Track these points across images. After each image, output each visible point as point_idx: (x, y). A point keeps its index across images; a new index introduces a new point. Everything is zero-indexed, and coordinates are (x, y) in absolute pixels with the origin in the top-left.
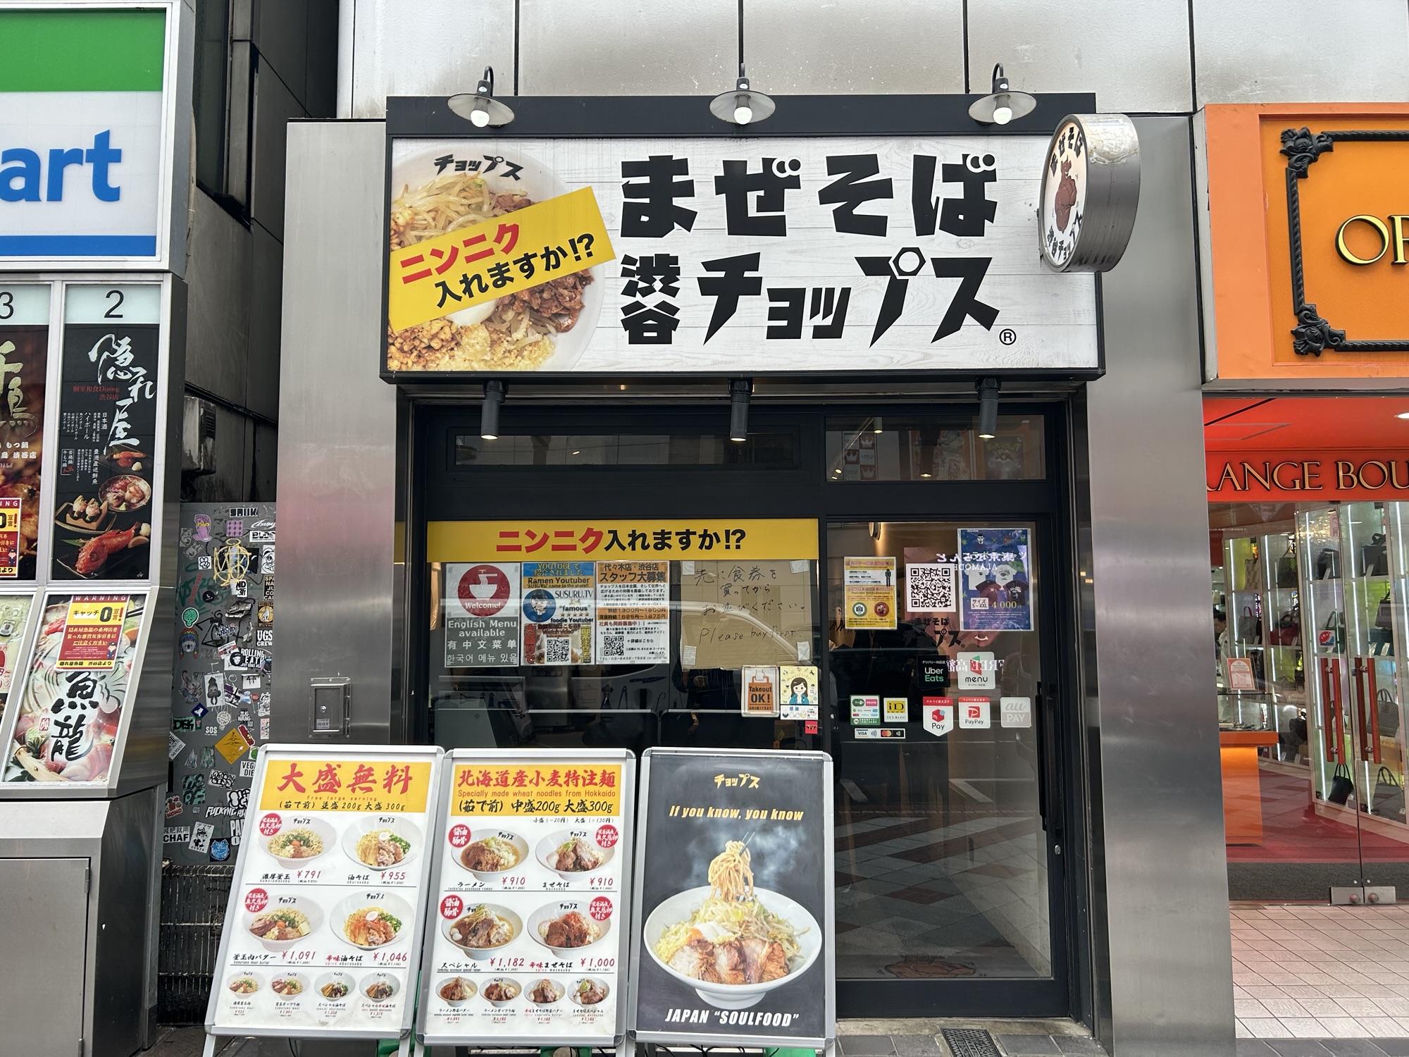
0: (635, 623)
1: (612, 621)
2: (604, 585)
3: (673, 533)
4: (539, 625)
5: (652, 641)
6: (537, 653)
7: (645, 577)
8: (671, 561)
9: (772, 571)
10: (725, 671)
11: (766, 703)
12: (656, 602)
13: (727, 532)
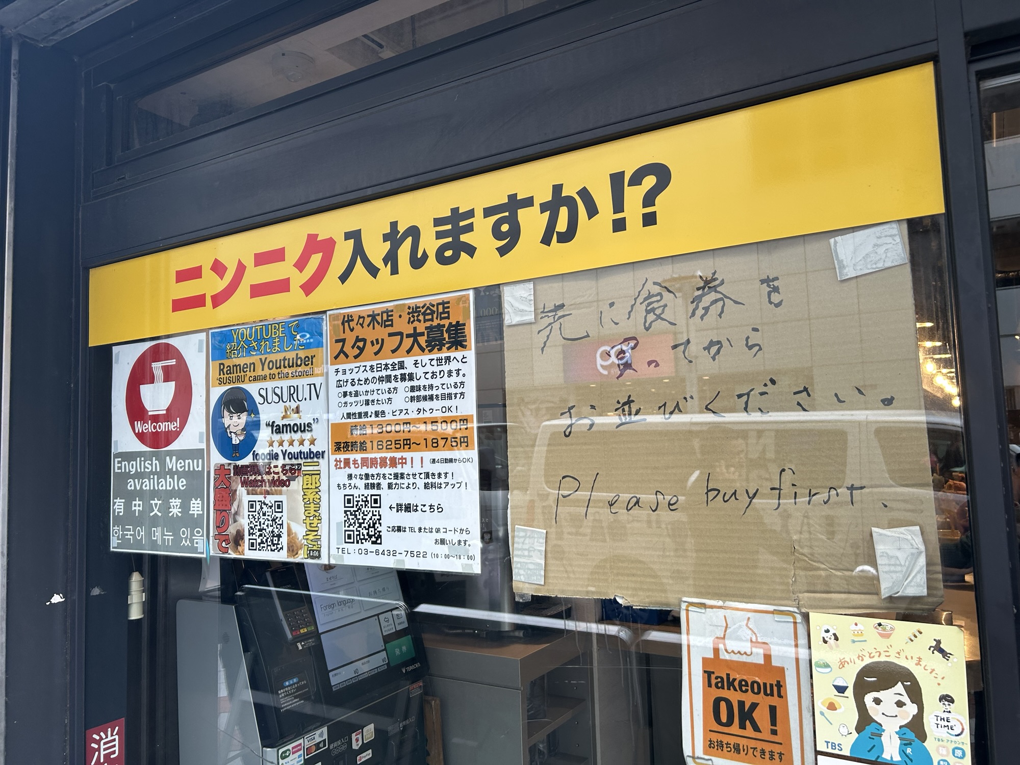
0: (403, 461)
1: (358, 456)
2: (341, 367)
3: (479, 213)
4: (236, 467)
5: (440, 509)
6: (232, 530)
7: (422, 340)
8: (476, 290)
9: (766, 281)
10: (628, 608)
11: (766, 734)
12: (447, 403)
13: (617, 180)
